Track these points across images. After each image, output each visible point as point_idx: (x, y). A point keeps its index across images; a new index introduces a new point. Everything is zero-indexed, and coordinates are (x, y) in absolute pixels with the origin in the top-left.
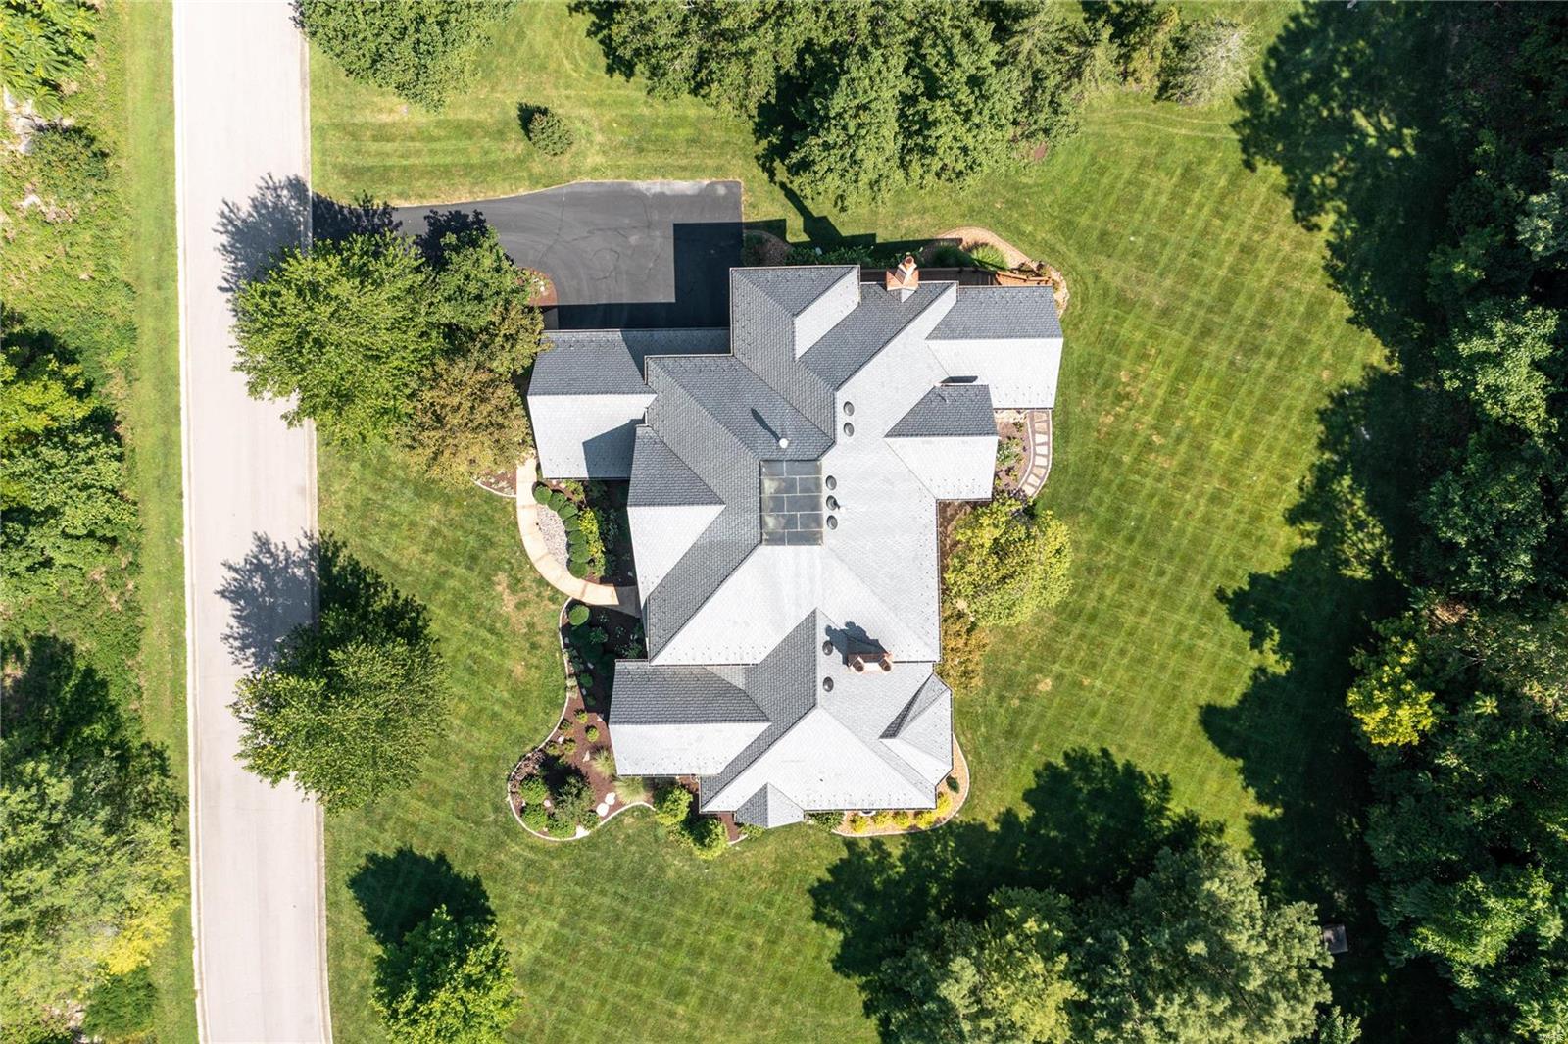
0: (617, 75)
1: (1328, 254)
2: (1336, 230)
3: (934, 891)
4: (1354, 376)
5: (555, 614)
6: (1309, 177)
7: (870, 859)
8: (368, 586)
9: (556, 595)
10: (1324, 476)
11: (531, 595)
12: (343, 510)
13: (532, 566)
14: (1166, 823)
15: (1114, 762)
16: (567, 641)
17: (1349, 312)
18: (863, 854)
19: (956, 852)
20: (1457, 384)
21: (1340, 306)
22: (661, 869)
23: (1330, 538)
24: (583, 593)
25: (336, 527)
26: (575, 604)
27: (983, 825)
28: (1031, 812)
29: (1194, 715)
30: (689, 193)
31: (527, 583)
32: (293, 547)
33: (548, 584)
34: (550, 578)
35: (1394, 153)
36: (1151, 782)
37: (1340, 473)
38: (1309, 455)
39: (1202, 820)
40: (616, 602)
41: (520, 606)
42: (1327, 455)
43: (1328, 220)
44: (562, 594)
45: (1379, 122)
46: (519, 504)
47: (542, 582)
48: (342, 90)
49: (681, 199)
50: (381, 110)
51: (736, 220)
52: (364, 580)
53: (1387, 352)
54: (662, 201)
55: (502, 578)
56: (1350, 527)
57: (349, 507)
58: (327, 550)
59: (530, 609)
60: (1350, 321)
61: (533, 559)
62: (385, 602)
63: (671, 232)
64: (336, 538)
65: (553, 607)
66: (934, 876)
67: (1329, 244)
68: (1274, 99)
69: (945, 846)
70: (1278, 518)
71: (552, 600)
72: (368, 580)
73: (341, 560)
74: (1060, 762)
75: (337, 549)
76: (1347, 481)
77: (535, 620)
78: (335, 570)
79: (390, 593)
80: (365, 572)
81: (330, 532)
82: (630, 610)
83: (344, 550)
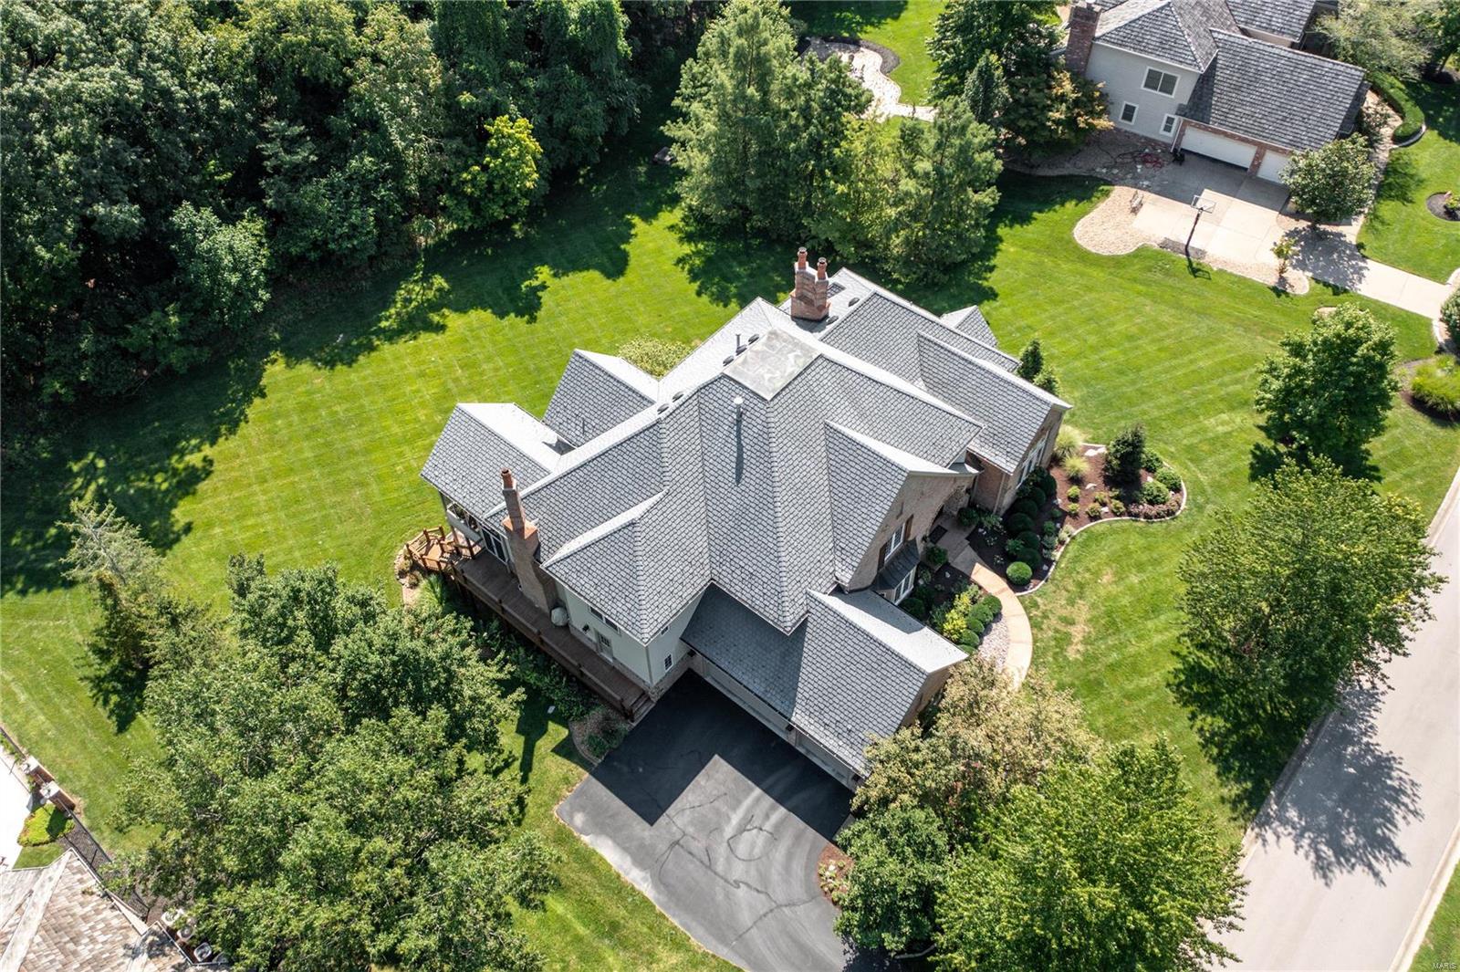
1: (221, 440)
2: (198, 448)
4: (305, 368)
5: (1042, 594)
6: (167, 491)
8: (1220, 746)
9: (1029, 607)
10: (391, 336)
11: (1054, 621)
13: (1035, 641)
14: (701, 247)
15: (699, 287)
16: (1045, 567)
17: (257, 401)
23: (435, 306)
24: (1003, 590)
25: (1221, 822)
26: (1017, 585)
29: (623, 280)
30: (610, 842)
31: (1051, 633)
32: (1288, 843)
33: (1030, 618)
34: (1024, 623)
35: (101, 464)
36: (687, 267)
37: (383, 331)
38: (387, 350)
40: (978, 566)
41: (1069, 622)
42: (377, 343)
43: (195, 459)
44: (1022, 604)
45: (80, 488)
47: (1035, 625)
49: (624, 845)
51: (594, 780)
52: (1220, 754)
53: (268, 367)
54: (641, 857)
55: (1072, 653)
56: (414, 304)
58: (1247, 810)
59: (1064, 613)
60: (263, 395)
61: (1030, 648)
62: (1209, 719)
63: (663, 820)
64: (1229, 814)
65: (1039, 600)
67: (213, 443)
70: (448, 333)
71: (1034, 606)
72: (1215, 751)
73: (1234, 790)
75: (1235, 803)
76: (384, 324)
77: (1063, 602)
78: (1249, 785)
79: (1198, 723)
80: (1215, 761)
81: (1232, 824)
82: (969, 553)
83: (1226, 796)
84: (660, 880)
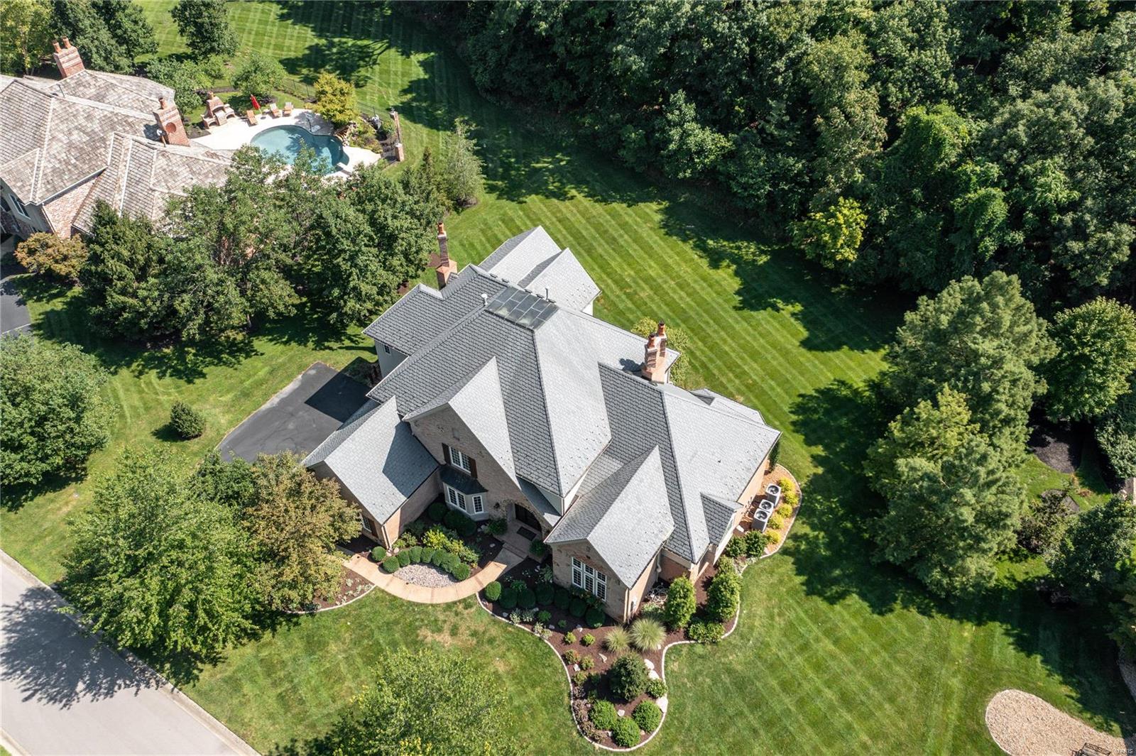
0: (197, 381)
1: (590, 199)
2: (581, 192)
3: (849, 525)
4: (658, 217)
5: (480, 611)
6: (547, 189)
7: (803, 547)
9: (466, 603)
10: (700, 247)
11: (453, 619)
12: (268, 723)
13: (432, 605)
14: (867, 394)
15: (811, 396)
16: (505, 614)
17: (624, 205)
18: (797, 548)
19: (827, 498)
20: (689, 171)
21: (619, 207)
22: (729, 671)
23: (736, 260)
24: (480, 583)
25: (275, 738)
26: (483, 594)
27: (815, 474)
28: (820, 447)
29: (803, 350)
30: (296, 387)
31: (441, 617)
33: (455, 603)
34: (451, 599)
35: (563, 163)
36: (835, 387)
37: (704, 243)
38: (687, 247)
39: (874, 378)
40: (505, 566)
41: (454, 632)
42: (691, 242)
43: (573, 192)
44: (469, 597)
45: (544, 161)
46: (382, 587)
47: (449, 606)
48: (20, 522)
50: (59, 509)
51: (336, 374)
53: (654, 202)
54: (286, 402)
55: (423, 633)
56: (736, 252)
57: (271, 716)
59: (462, 628)
60: (630, 207)
61: (428, 602)
63: (307, 407)
64: (282, 745)
65: (473, 610)
66: (839, 519)
67: (585, 197)
68: (500, 183)
69: (818, 501)
71: (468, 606)
74: (794, 417)
75: (291, 751)
76: (710, 242)
77: (473, 628)
80: (328, 739)
81: (273, 747)
82: (517, 560)
83: (297, 744)
84: (272, 411)
